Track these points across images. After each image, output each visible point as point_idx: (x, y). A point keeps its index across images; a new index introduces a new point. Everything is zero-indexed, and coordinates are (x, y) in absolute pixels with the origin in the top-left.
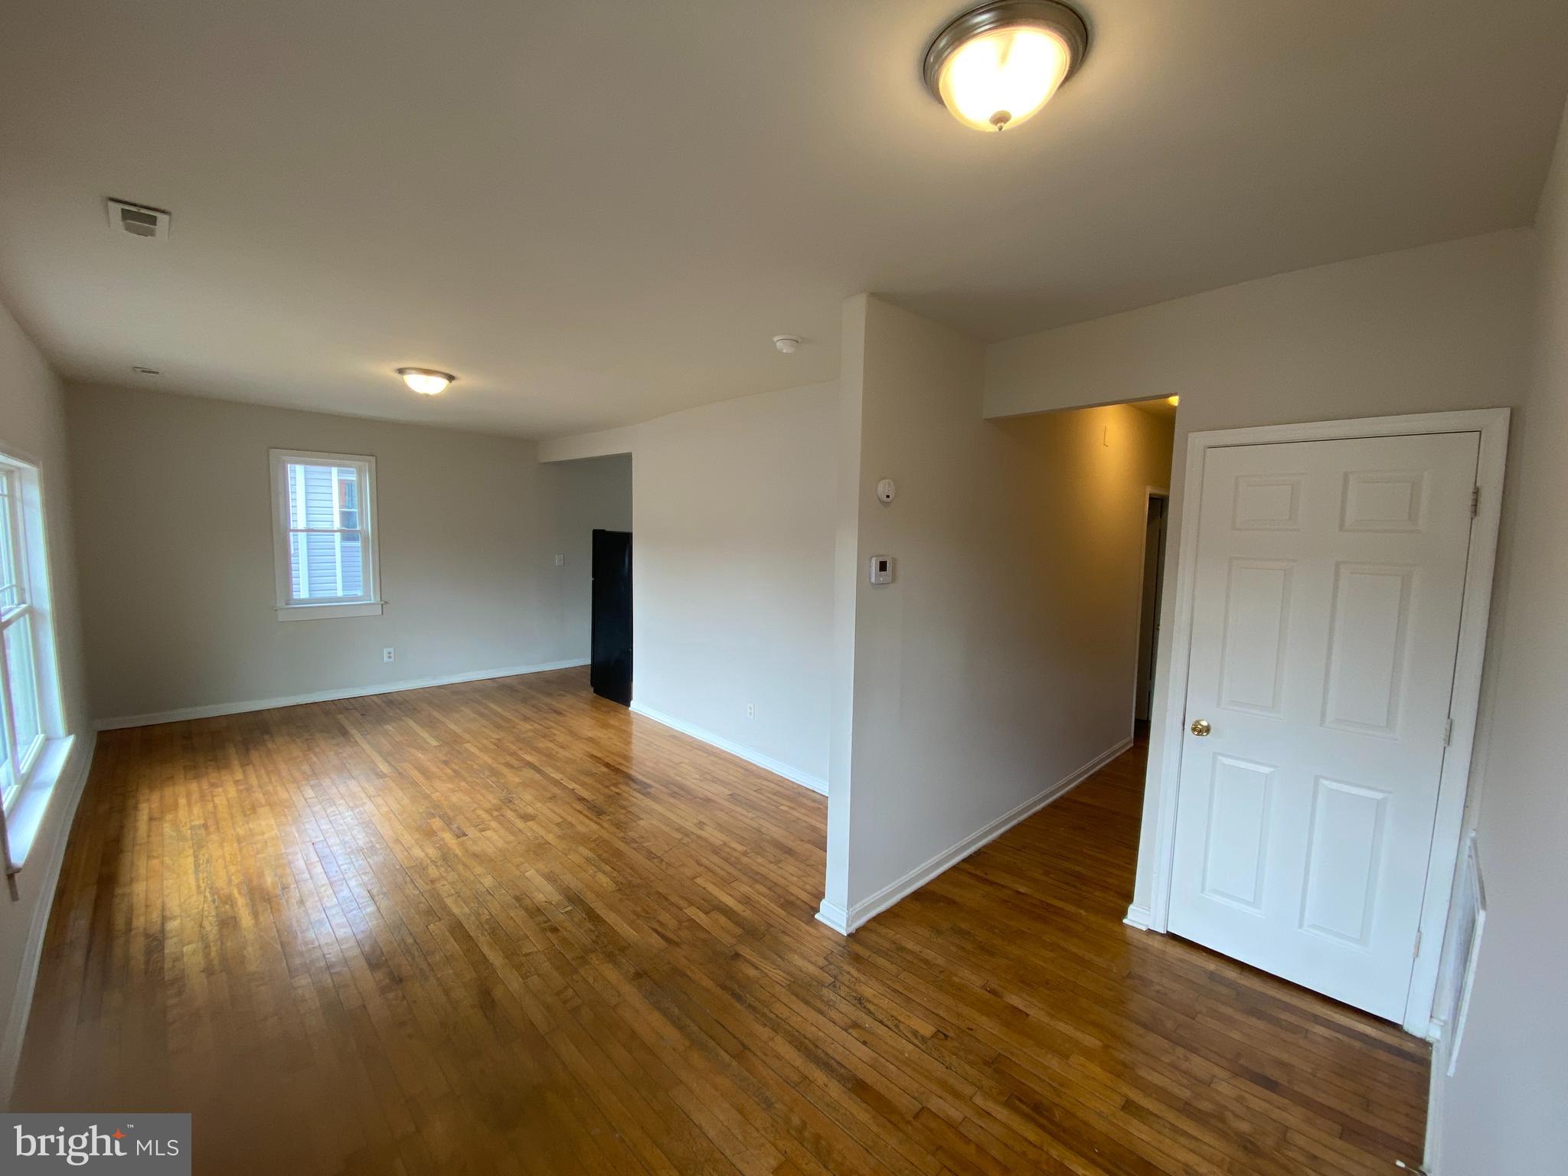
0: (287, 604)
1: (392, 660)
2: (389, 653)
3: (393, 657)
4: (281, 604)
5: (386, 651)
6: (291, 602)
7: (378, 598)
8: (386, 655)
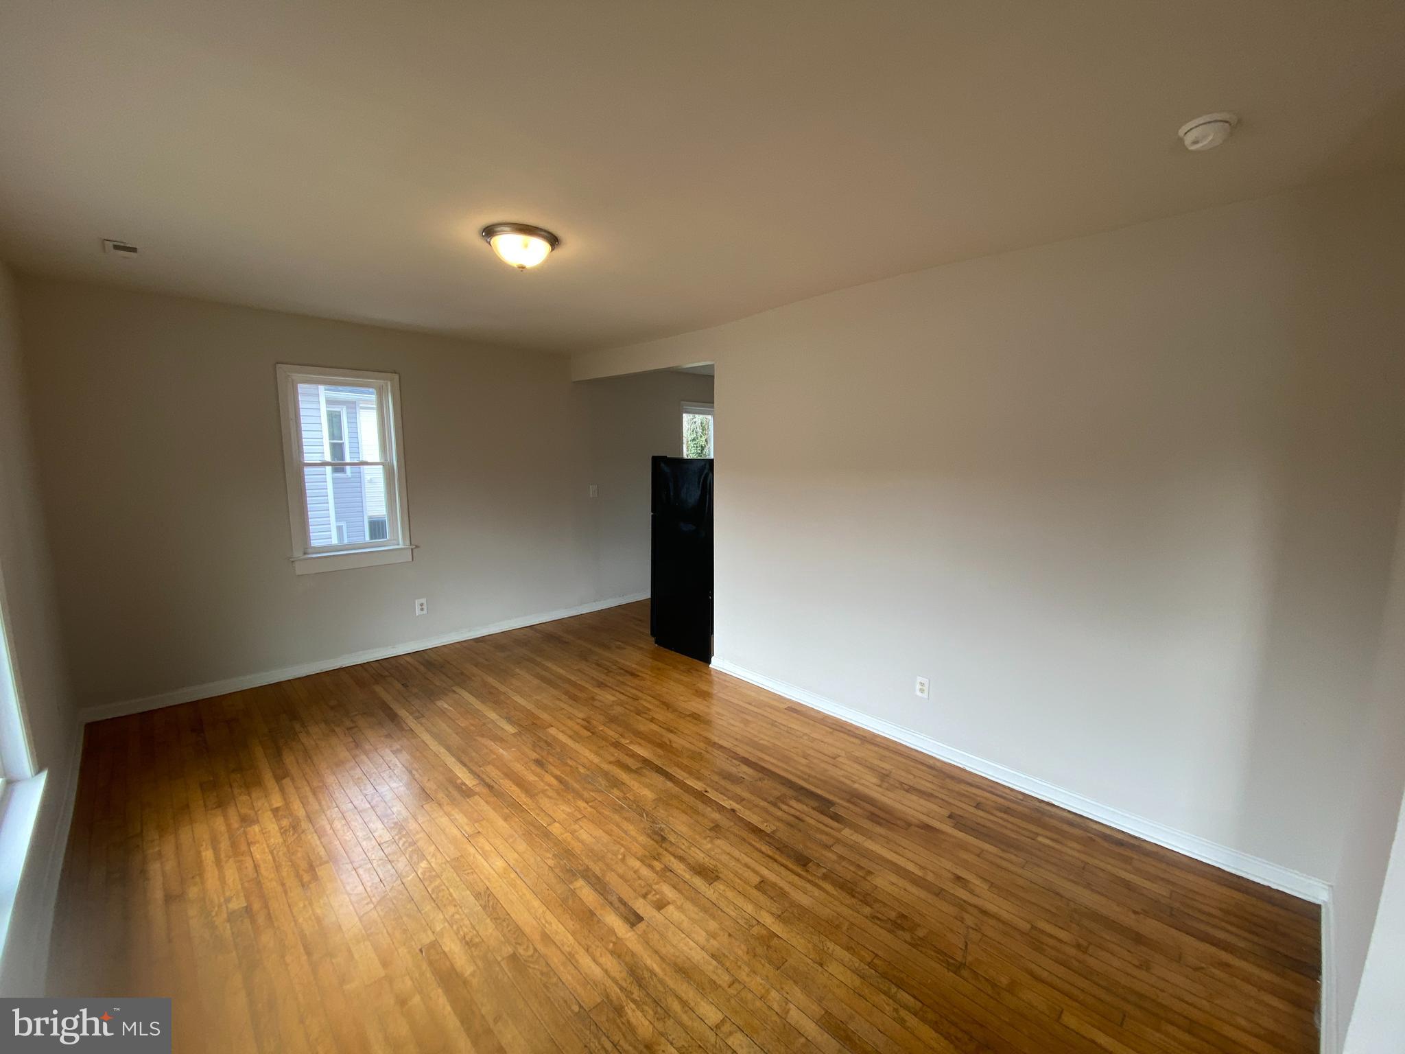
0: (305, 554)
1: (425, 612)
2: (422, 605)
4: (297, 554)
6: (310, 550)
7: (408, 542)
8: (417, 608)
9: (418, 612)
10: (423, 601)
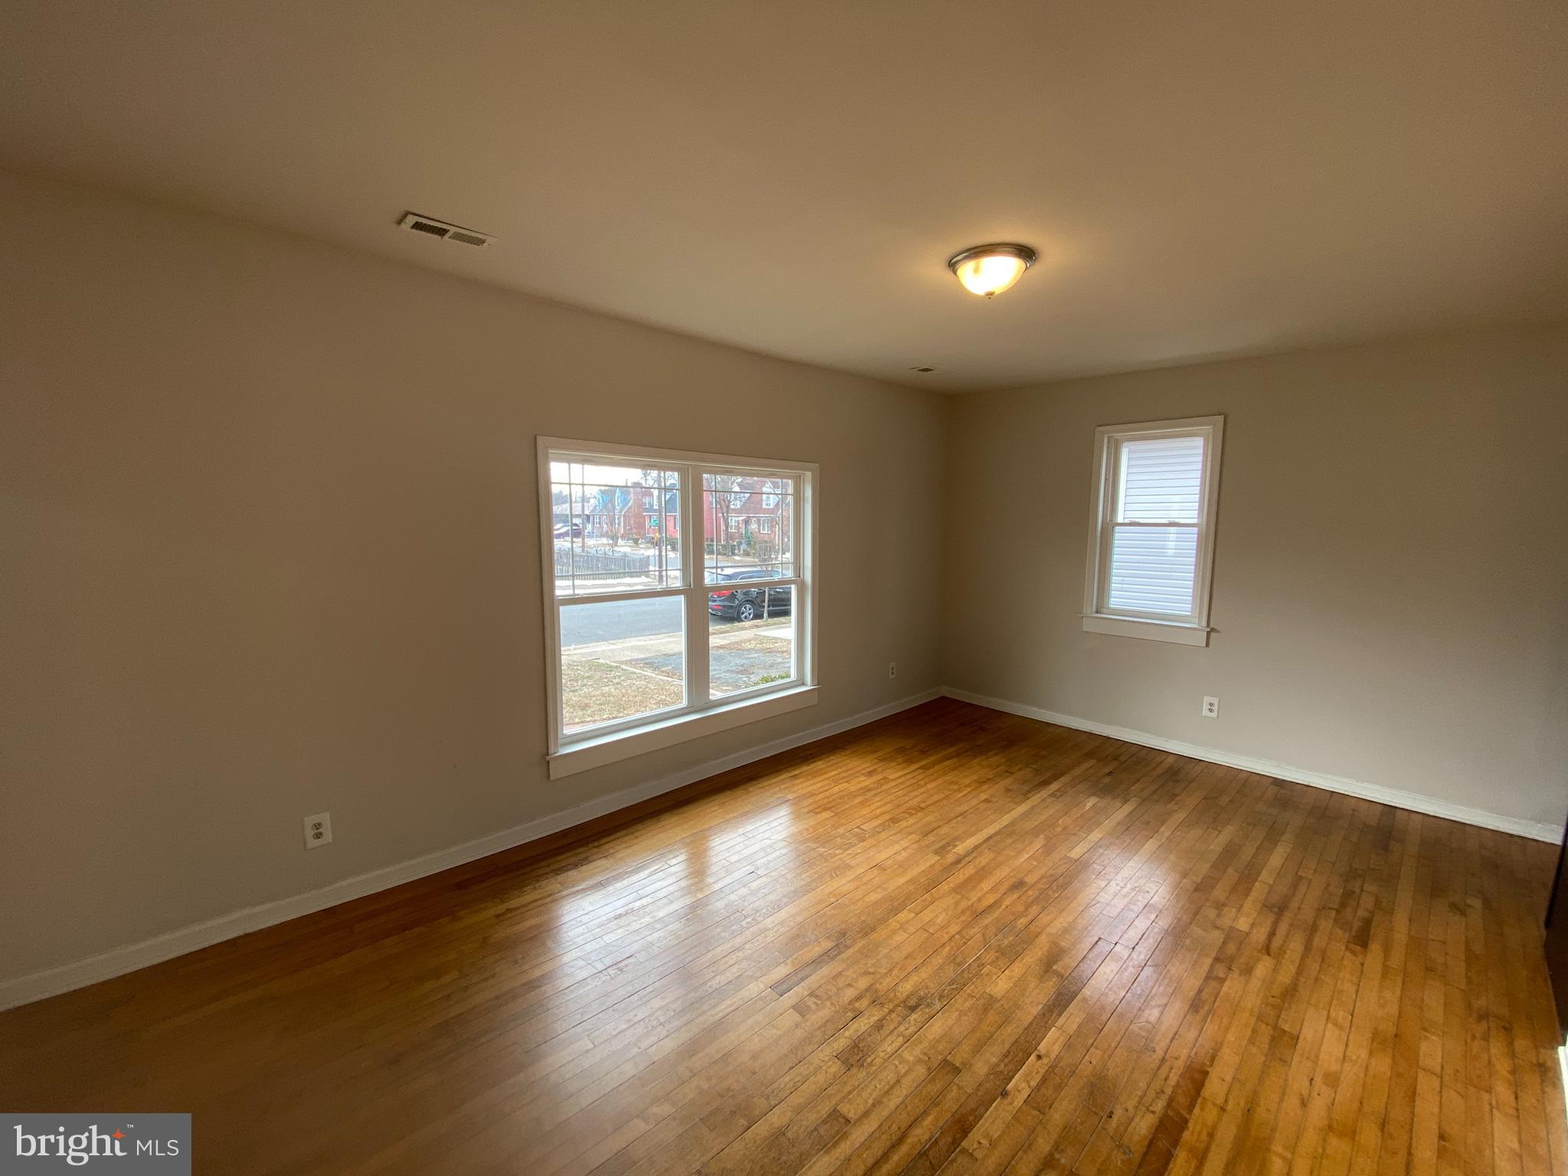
0: (1097, 612)
1: (1214, 715)
2: (1211, 704)
3: (1216, 712)
4: (1089, 610)
5: (1207, 699)
6: (1104, 610)
7: (1204, 623)
8: (1206, 707)
9: (1205, 712)
10: (1215, 701)
